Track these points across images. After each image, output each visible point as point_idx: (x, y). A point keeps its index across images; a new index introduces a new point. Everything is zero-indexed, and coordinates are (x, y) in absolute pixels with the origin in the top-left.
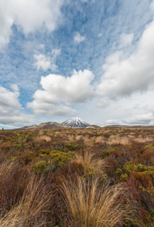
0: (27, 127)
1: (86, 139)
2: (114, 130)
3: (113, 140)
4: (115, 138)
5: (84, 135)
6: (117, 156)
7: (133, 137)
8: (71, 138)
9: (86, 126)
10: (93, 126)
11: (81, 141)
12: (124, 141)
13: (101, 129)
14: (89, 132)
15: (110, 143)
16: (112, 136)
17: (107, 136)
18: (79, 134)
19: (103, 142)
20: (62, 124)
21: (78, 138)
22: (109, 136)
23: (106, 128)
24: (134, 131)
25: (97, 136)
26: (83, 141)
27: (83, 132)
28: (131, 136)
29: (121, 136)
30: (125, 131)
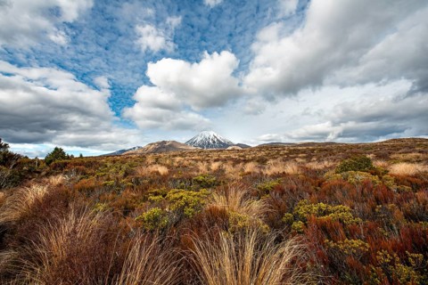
0: (124, 151)
1: (228, 168)
2: (272, 151)
3: (273, 168)
4: (275, 164)
5: (225, 161)
6: (283, 193)
7: (304, 160)
8: (202, 167)
9: (228, 146)
10: (238, 145)
11: (220, 171)
12: (291, 168)
13: (251, 149)
14: (232, 156)
15: (269, 172)
16: (271, 161)
17: (262, 161)
18: (216, 161)
19: (257, 171)
20: (185, 144)
21: (215, 166)
22: (267, 160)
23: (261, 148)
24: (304, 152)
25: (246, 161)
26: (223, 171)
27: (223, 156)
28: (301, 160)
29: (285, 160)
30: (291, 152)
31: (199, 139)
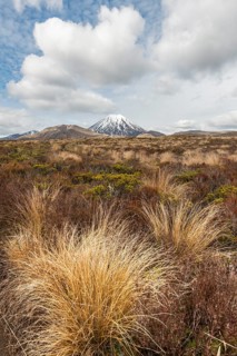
0: (17, 135)
1: (143, 158)
2: (190, 140)
3: (192, 158)
4: (193, 155)
5: (137, 150)
6: (206, 179)
7: (227, 152)
8: (115, 155)
9: (139, 133)
10: (151, 132)
11: (134, 161)
12: (211, 159)
13: (166, 138)
14: (144, 145)
15: (188, 163)
16: (188, 152)
17: (178, 152)
18: (127, 150)
19: (175, 161)
20: (88, 130)
21: (128, 155)
22: (183, 151)
23: (177, 137)
24: (228, 142)
25: (161, 151)
26: (137, 160)
27: (133, 145)
28: (223, 152)
29: (205, 151)
30: (212, 142)
31: (105, 125)
